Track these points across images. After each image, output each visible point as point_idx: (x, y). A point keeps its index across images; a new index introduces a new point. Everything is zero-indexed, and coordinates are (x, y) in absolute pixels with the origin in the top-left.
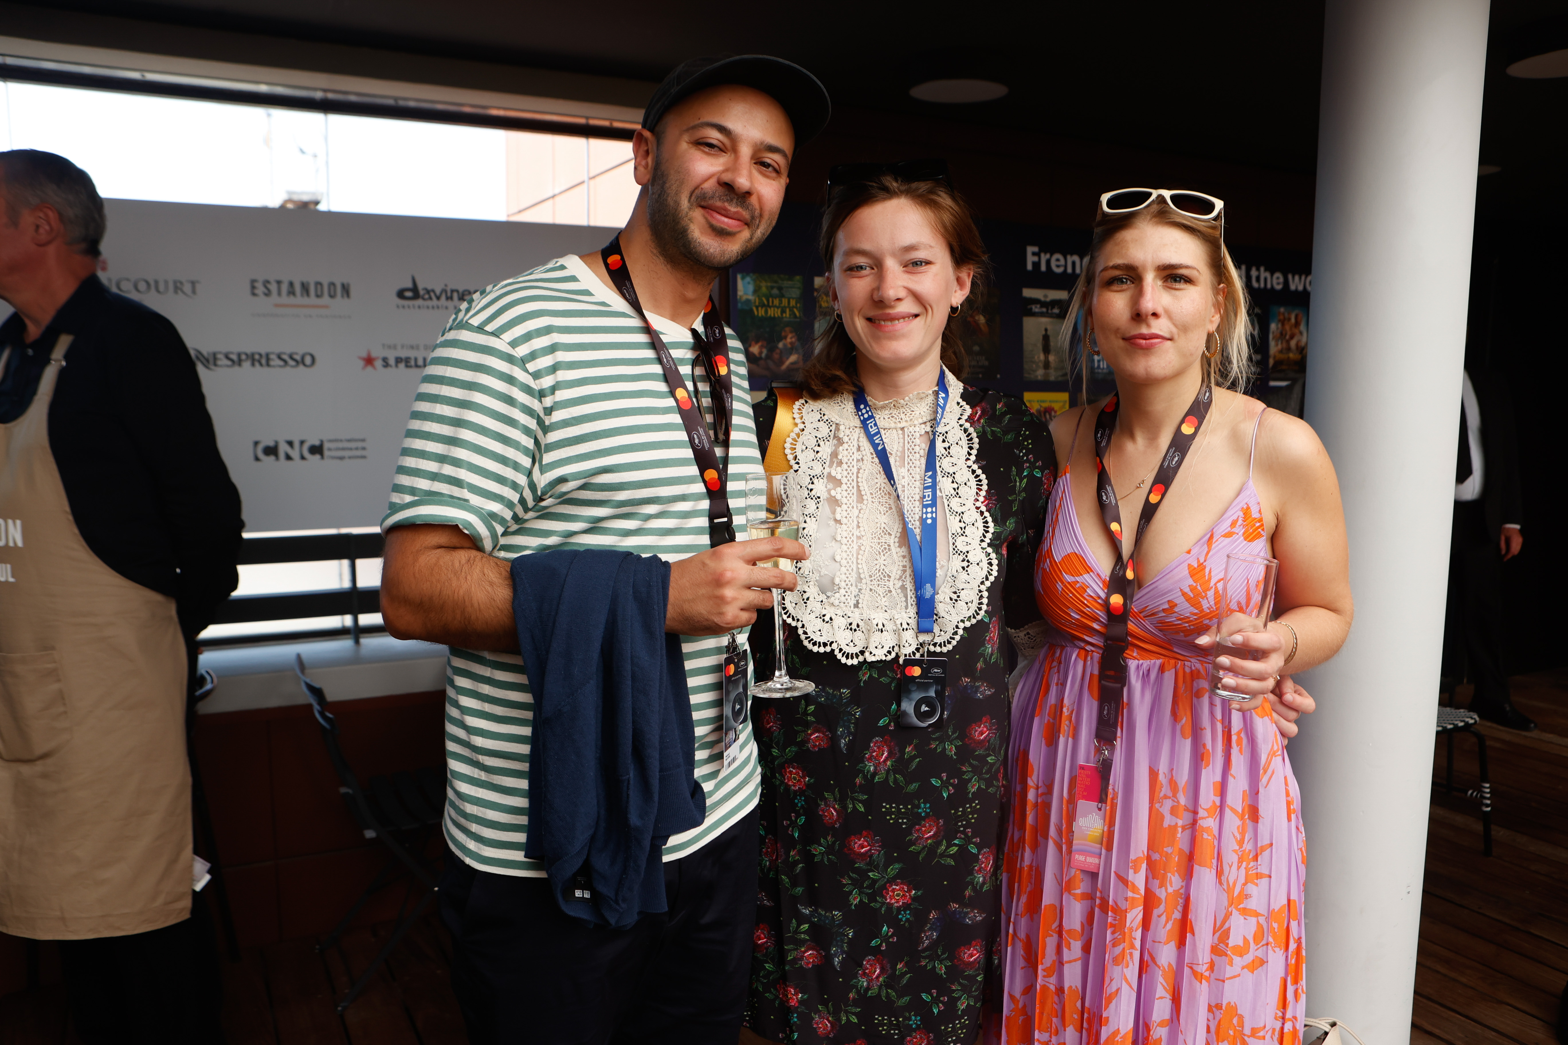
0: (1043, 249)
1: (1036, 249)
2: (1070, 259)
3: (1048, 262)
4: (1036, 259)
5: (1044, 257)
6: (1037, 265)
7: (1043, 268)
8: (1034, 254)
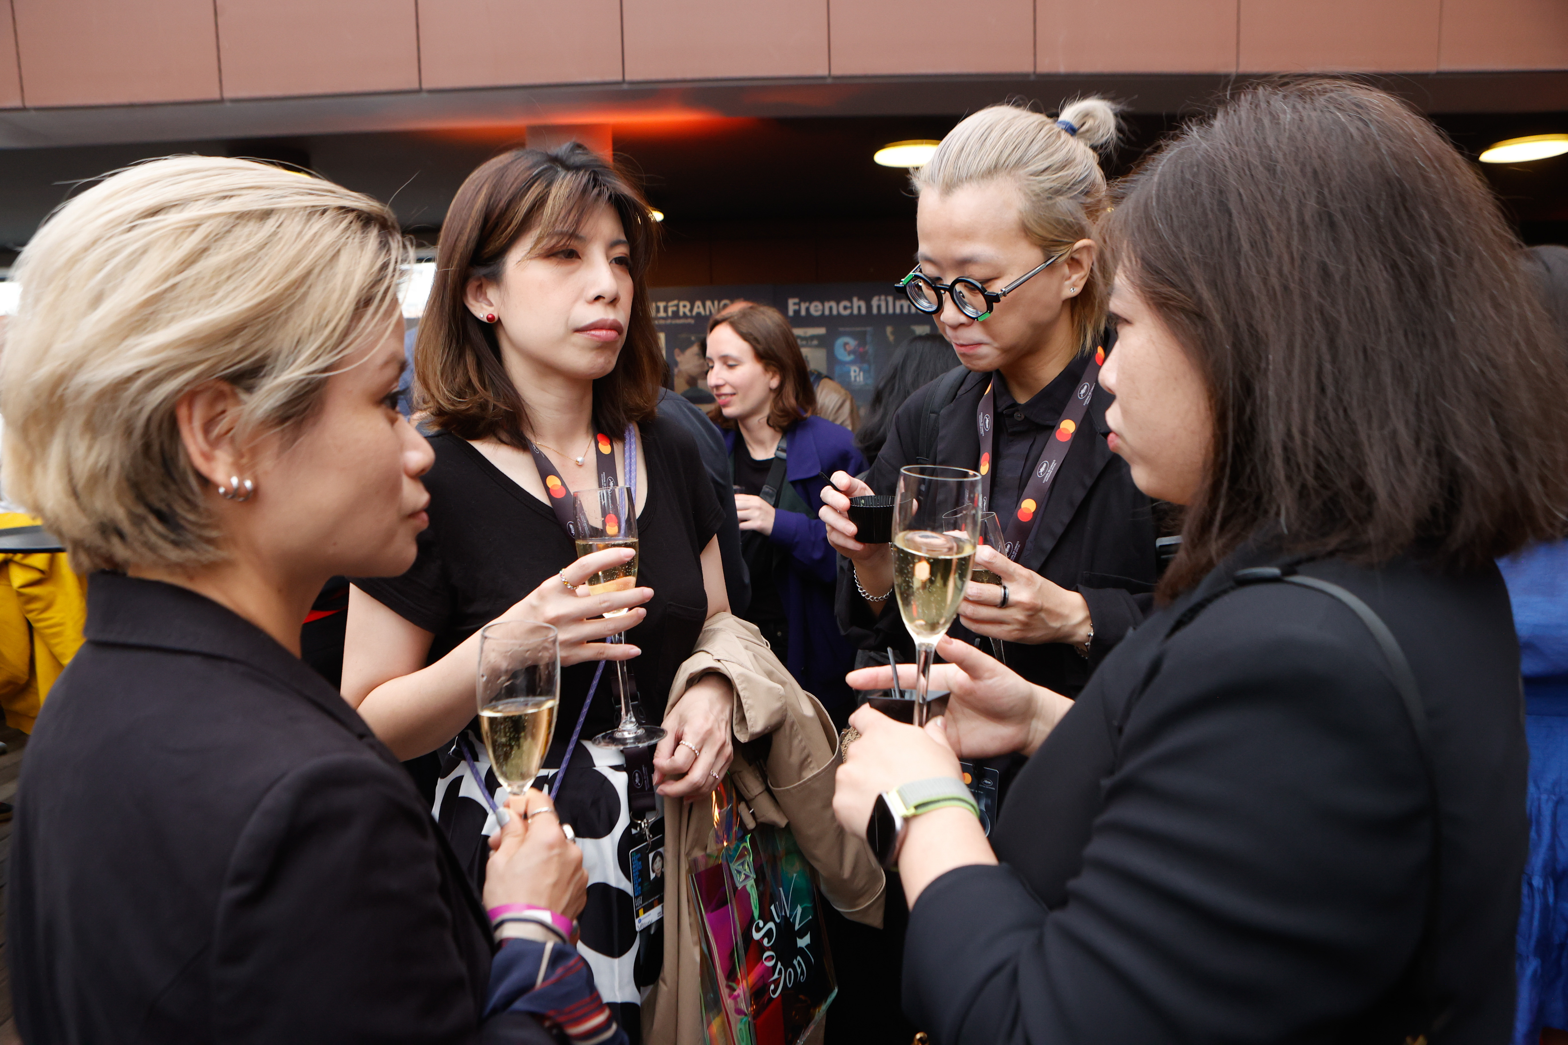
0: (803, 299)
1: (796, 300)
2: (827, 305)
3: (808, 309)
4: (797, 307)
5: (804, 306)
6: (797, 312)
7: (803, 313)
8: (795, 304)
